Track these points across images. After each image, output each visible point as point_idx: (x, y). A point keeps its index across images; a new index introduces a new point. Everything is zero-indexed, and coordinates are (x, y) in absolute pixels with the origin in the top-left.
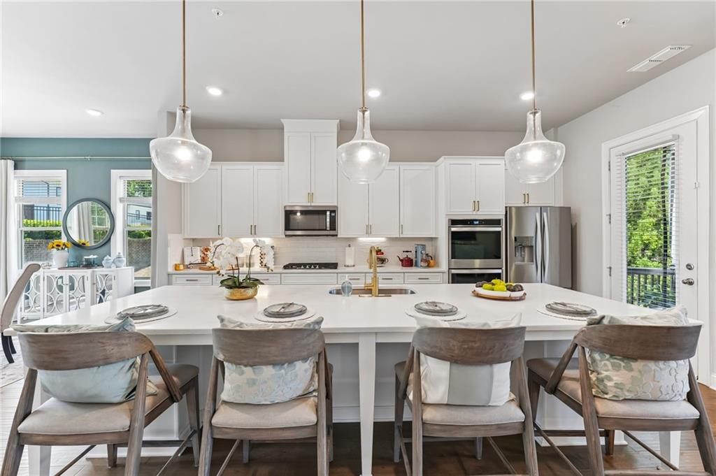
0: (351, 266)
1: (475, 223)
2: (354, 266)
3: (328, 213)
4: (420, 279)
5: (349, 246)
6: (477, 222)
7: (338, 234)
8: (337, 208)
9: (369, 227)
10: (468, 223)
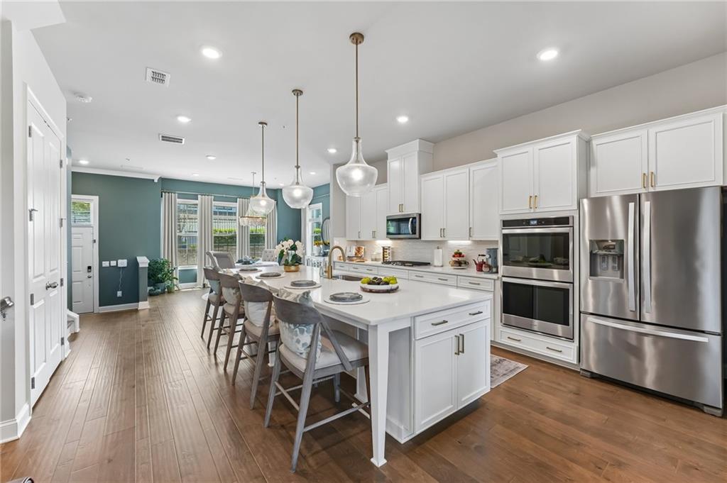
0: (438, 267)
1: (532, 222)
2: (442, 266)
3: (411, 219)
4: (470, 283)
5: (438, 248)
6: (535, 222)
7: (420, 237)
8: (420, 215)
9: (443, 230)
10: (525, 223)
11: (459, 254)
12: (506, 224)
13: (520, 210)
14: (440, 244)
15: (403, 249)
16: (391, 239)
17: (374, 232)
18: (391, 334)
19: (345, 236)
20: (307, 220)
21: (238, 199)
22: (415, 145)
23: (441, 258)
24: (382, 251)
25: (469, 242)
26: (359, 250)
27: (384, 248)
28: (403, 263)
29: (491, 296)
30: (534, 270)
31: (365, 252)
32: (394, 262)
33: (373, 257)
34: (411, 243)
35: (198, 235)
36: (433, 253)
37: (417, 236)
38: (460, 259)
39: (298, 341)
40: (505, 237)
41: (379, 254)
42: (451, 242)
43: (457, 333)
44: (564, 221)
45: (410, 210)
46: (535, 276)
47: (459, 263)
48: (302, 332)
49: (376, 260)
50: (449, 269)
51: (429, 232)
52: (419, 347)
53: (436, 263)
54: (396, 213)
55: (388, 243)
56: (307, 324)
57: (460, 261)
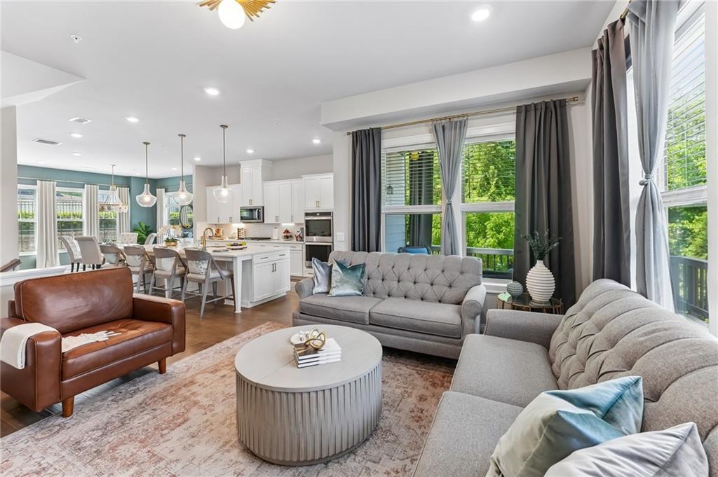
0: (276, 239)
1: (317, 214)
2: (278, 239)
3: (257, 210)
4: (292, 247)
5: (275, 228)
6: (319, 214)
7: (263, 221)
8: (263, 207)
9: (277, 217)
10: (314, 214)
11: (287, 231)
12: (307, 214)
13: (312, 208)
14: (276, 225)
15: (252, 229)
16: (244, 223)
17: (231, 218)
18: (243, 261)
19: (206, 220)
20: (164, 206)
21: (86, 185)
22: (260, 162)
23: (277, 234)
24: (237, 231)
25: (293, 224)
26: (218, 231)
27: (238, 229)
28: (253, 239)
29: (301, 252)
30: (314, 238)
31: (223, 233)
32: (246, 239)
33: (230, 236)
34: (258, 225)
35: (36, 220)
36: (272, 231)
37: (262, 220)
38: (288, 234)
39: (201, 268)
40: (307, 221)
41: (235, 233)
42: (283, 224)
43: (273, 263)
44: (328, 214)
45: (257, 203)
46: (316, 240)
47: (287, 237)
48: (203, 263)
49: (232, 238)
50: (282, 240)
51: (269, 218)
52: (255, 267)
53: (275, 237)
54: (247, 205)
55: (242, 225)
56: (205, 260)
57: (288, 235)
